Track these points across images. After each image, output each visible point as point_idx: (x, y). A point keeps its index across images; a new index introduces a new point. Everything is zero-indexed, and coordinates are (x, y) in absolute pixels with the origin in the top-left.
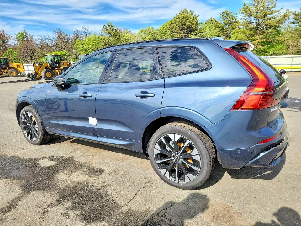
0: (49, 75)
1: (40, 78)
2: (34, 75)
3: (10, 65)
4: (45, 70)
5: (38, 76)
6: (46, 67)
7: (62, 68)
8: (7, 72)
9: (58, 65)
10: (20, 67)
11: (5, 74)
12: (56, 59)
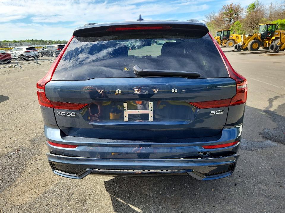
0: (255, 46)
1: (246, 49)
2: (241, 46)
3: (231, 37)
4: (253, 41)
5: (244, 48)
6: (255, 38)
7: (274, 38)
8: (226, 43)
9: (270, 35)
10: (238, 39)
11: (224, 44)
12: (270, 29)
